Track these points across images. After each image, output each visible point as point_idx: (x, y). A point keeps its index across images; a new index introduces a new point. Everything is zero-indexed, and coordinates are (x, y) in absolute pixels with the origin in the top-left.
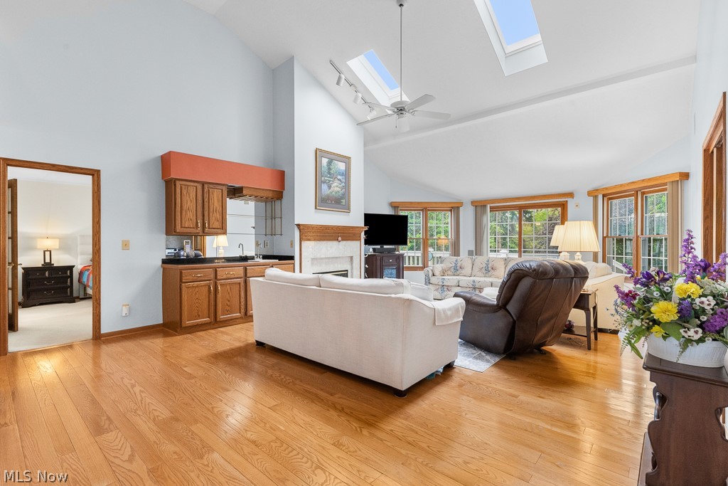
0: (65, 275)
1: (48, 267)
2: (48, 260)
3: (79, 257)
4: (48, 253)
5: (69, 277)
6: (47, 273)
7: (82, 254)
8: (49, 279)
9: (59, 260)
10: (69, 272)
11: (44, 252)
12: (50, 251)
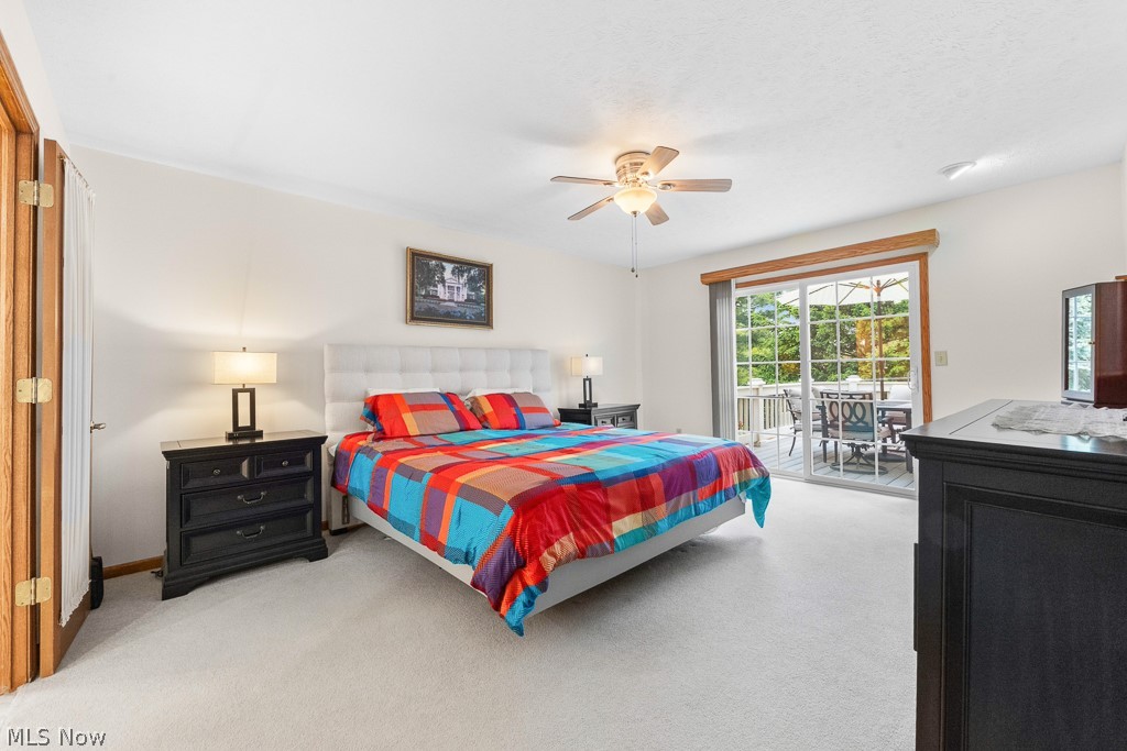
0: (298, 469)
1: (245, 444)
2: (244, 421)
3: (329, 407)
4: (244, 399)
5: (307, 474)
6: (245, 464)
7: (337, 398)
8: (249, 486)
9: (280, 419)
10: (309, 457)
11: (235, 393)
12: (252, 392)
